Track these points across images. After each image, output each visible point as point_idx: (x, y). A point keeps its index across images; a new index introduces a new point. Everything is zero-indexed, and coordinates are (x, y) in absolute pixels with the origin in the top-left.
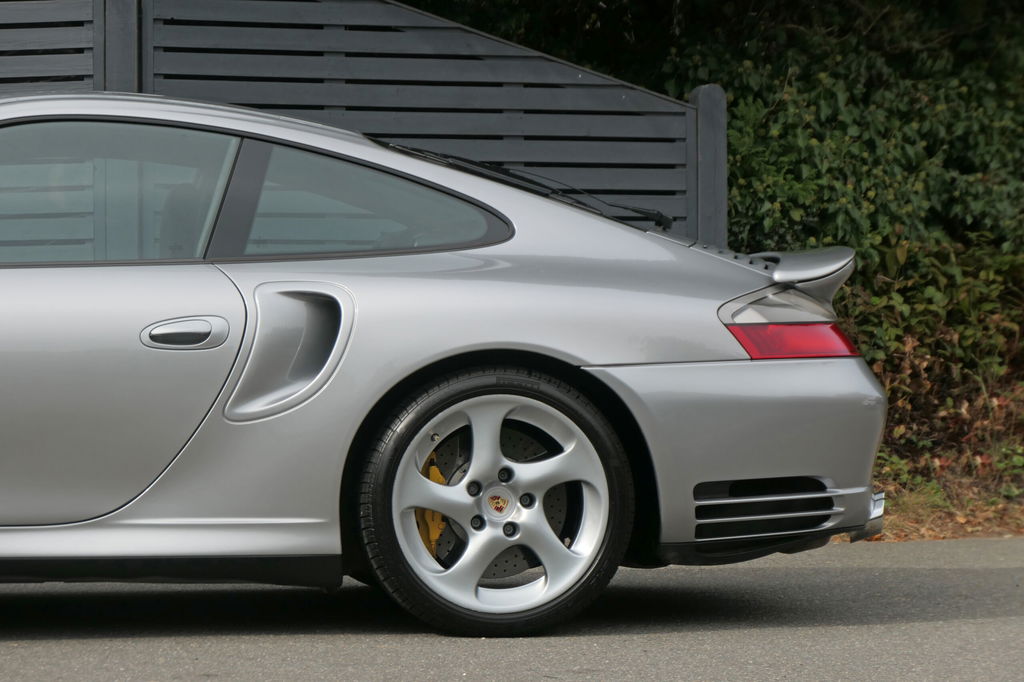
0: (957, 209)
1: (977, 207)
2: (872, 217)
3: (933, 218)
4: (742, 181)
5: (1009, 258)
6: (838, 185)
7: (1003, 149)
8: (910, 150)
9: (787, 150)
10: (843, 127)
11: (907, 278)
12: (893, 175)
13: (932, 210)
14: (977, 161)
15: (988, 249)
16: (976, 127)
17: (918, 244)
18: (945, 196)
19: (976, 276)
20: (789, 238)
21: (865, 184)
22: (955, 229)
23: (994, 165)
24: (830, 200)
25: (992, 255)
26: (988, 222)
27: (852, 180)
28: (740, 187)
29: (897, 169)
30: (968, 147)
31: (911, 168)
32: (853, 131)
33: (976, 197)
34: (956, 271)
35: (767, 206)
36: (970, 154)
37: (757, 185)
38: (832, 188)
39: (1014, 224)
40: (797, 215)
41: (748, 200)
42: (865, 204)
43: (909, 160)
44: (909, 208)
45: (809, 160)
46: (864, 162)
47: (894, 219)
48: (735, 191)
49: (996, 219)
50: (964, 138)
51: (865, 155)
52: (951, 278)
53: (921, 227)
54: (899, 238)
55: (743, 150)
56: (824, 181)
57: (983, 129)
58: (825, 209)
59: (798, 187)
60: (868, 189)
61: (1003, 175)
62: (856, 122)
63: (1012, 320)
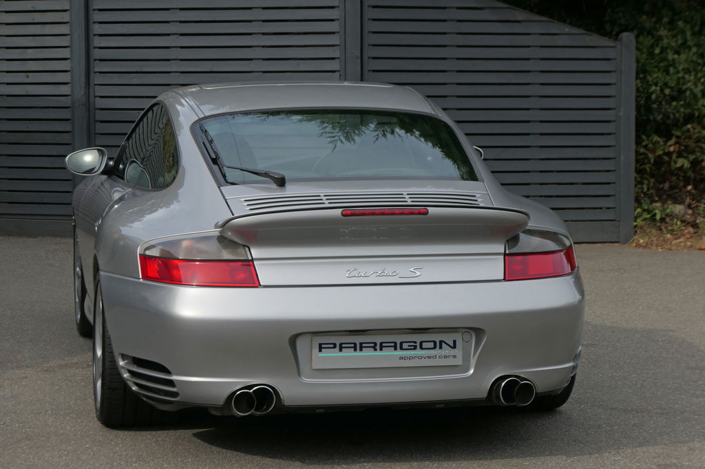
4: (642, 76)
9: (663, 60)
10: (689, 48)
20: (663, 103)
21: (699, 75)
24: (683, 84)
27: (693, 73)
28: (641, 79)
32: (694, 50)
35: (654, 88)
37: (649, 78)
38: (684, 78)
41: (644, 86)
45: (673, 65)
46: (699, 64)
48: (638, 81)
55: (642, 61)
56: (680, 75)
58: (681, 88)
59: (668, 78)
60: (701, 78)
62: (695, 45)
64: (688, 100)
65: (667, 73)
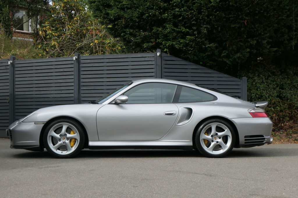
0: (281, 95)
1: (284, 95)
2: (268, 96)
3: (278, 96)
4: (249, 91)
5: (289, 102)
6: (263, 91)
7: (288, 86)
8: (274, 86)
9: (256, 86)
10: (264, 83)
11: (274, 105)
12: (272, 90)
13: (277, 95)
14: (284, 88)
15: (286, 101)
16: (284, 83)
17: (275, 100)
18: (279, 93)
19: (284, 105)
20: (256, 99)
21: (267, 91)
22: (281, 98)
23: (287, 88)
24: (262, 94)
25: (286, 102)
26: (286, 97)
27: (265, 91)
28: (249, 92)
29: (272, 89)
30: (283, 86)
31: (274, 89)
32: (266, 83)
33: (284, 93)
34: (281, 104)
35: (253, 95)
36: (283, 87)
37: (251, 92)
38: (262, 92)
39: (290, 97)
40: (257, 96)
41: (250, 94)
42: (267, 94)
43: (274, 88)
44: (274, 95)
45: (259, 88)
46: (267, 88)
47: (272, 96)
48: (248, 92)
49: (287, 96)
50: (282, 84)
51: (268, 87)
52: (280, 105)
53: (276, 98)
54: (273, 99)
55: (249, 86)
56: (261, 91)
57: (285, 83)
59: (257, 92)
61: (288, 90)
62: (266, 82)
63: (290, 112)
65: (257, 90)
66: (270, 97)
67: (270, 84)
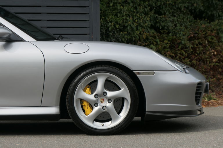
0: (158, 25)
1: (163, 24)
2: (137, 26)
3: (152, 27)
4: (103, 18)
5: (172, 37)
6: (128, 18)
7: (169, 9)
8: (146, 9)
9: (114, 9)
10: (129, 4)
11: (146, 42)
12: (142, 16)
13: (151, 25)
14: (163, 12)
15: (166, 35)
16: (163, 3)
17: (148, 34)
18: (155, 21)
19: (163, 42)
20: (116, 32)
21: (135, 18)
22: (157, 29)
23: (167, 13)
24: (126, 22)
25: (167, 37)
26: (166, 28)
27: (131, 17)
28: (103, 19)
29: (143, 14)
30: (160, 8)
31: (146, 14)
32: (131, 4)
33: (163, 22)
34: (158, 40)
35: (110, 24)
36: (161, 10)
37: (107, 19)
38: (126, 19)
39: (172, 28)
40: (117, 26)
41: (105, 23)
42: (135, 23)
43: (145, 12)
44: (146, 24)
45: (120, 12)
46: (134, 12)
47: (143, 27)
48: (102, 20)
49: (168, 27)
50: (159, 6)
51: (135, 11)
52: (157, 42)
53: (149, 29)
54: (143, 32)
55: (103, 9)
56: (124, 18)
57: (164, 4)
58: (125, 25)
59: (118, 19)
60: (136, 20)
61: (169, 16)
62: (132, 2)
63: (173, 53)
64: (129, 31)
65: (116, 15)
66: (139, 28)
67: (139, 5)
